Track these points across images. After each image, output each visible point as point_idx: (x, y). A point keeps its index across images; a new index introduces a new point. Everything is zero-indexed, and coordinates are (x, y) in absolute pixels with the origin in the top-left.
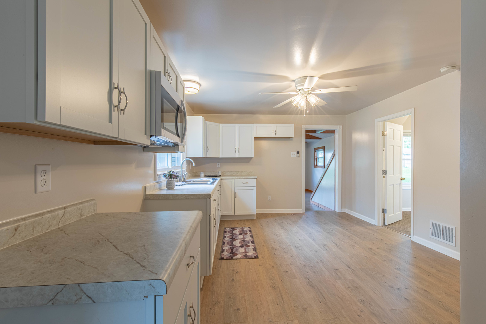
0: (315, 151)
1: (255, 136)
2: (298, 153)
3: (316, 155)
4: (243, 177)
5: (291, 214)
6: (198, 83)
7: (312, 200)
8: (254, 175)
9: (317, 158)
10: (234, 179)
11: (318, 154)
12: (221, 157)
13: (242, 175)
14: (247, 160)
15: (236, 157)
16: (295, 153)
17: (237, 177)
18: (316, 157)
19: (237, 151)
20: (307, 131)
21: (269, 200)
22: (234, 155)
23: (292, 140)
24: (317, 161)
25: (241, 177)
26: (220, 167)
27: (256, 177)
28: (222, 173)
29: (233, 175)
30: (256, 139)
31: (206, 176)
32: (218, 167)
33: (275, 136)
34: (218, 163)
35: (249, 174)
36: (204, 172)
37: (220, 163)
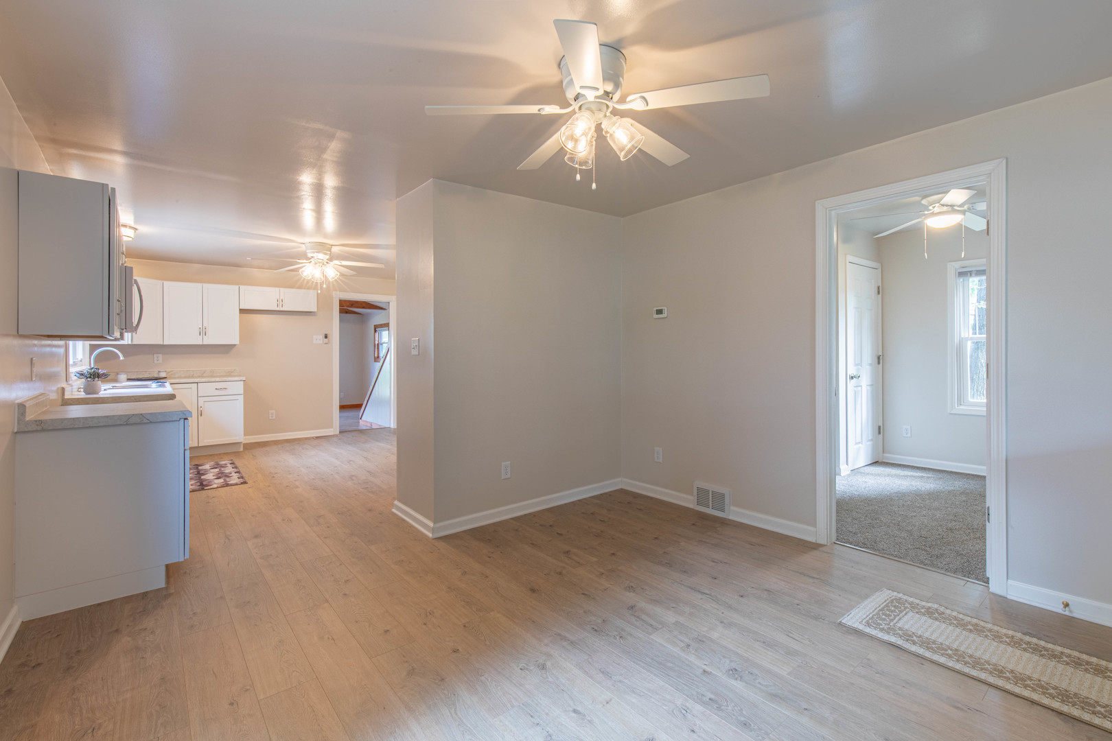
0: (375, 331)
1: (241, 308)
2: (326, 337)
3: (377, 339)
4: (217, 379)
5: (313, 438)
6: (131, 227)
7: (362, 419)
8: (239, 376)
9: (378, 345)
10: (197, 383)
11: (380, 337)
12: (166, 343)
13: (212, 377)
14: (225, 349)
15: (201, 343)
16: (322, 337)
17: (204, 380)
18: (377, 342)
19: (203, 332)
20: (342, 303)
21: (270, 418)
22: (198, 341)
23: (315, 315)
24: (378, 348)
25: (213, 379)
26: (161, 361)
27: (244, 378)
28: (167, 372)
29: (193, 377)
30: (242, 311)
31: (129, 380)
32: (156, 362)
33: (282, 309)
34: (155, 355)
35: (230, 374)
36: (126, 373)
37: (161, 356)
